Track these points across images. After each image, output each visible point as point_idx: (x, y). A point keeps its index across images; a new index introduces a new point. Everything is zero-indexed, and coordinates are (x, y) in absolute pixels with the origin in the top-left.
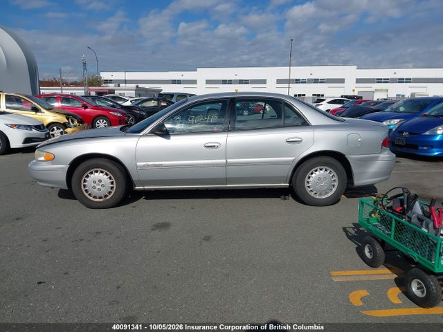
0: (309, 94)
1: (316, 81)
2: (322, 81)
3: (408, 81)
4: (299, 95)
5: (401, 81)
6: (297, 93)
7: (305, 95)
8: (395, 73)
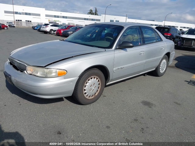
0: (24, 20)
1: (26, 14)
2: (30, 14)
3: (66, 17)
4: (19, 20)
5: (64, 17)
6: (17, 19)
7: (21, 20)
8: (61, 14)
